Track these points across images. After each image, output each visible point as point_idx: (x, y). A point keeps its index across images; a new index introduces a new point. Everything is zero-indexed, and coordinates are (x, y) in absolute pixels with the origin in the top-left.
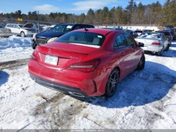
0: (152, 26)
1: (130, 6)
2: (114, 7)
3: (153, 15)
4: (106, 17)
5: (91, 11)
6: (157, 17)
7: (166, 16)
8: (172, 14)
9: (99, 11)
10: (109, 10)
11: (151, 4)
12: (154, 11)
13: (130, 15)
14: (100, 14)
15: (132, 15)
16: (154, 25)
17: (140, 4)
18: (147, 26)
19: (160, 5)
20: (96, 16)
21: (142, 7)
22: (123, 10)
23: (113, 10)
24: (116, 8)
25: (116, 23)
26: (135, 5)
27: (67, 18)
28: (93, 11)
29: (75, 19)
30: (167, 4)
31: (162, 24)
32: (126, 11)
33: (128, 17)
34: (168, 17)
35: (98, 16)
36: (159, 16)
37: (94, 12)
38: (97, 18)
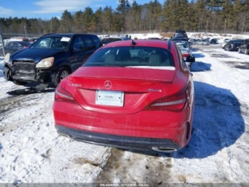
0: (152, 32)
1: (122, 6)
2: (101, 8)
3: (152, 17)
4: (92, 23)
5: (66, 14)
6: (158, 20)
7: (167, 19)
8: (174, 16)
9: (79, 14)
10: (94, 12)
11: (148, 3)
12: (153, 12)
13: (124, 19)
14: (81, 19)
15: (126, 18)
16: (155, 31)
17: (135, 4)
18: (147, 33)
19: (159, 4)
20: (75, 20)
21: (137, 8)
22: (113, 12)
23: (99, 11)
24: (103, 9)
25: (107, 31)
26: (128, 5)
27: (30, 26)
28: (70, 13)
29: (43, 25)
30: (167, 3)
31: (165, 29)
32: (117, 13)
33: (121, 22)
34: (171, 19)
35: (79, 21)
36: (160, 19)
37: (72, 14)
38: (78, 23)
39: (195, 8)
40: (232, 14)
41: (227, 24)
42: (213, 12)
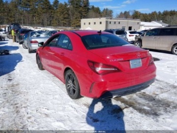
39: (11, 7)
40: (38, 14)
41: (36, 21)
42: (25, 12)
